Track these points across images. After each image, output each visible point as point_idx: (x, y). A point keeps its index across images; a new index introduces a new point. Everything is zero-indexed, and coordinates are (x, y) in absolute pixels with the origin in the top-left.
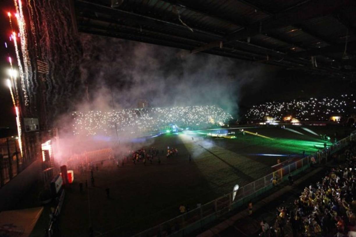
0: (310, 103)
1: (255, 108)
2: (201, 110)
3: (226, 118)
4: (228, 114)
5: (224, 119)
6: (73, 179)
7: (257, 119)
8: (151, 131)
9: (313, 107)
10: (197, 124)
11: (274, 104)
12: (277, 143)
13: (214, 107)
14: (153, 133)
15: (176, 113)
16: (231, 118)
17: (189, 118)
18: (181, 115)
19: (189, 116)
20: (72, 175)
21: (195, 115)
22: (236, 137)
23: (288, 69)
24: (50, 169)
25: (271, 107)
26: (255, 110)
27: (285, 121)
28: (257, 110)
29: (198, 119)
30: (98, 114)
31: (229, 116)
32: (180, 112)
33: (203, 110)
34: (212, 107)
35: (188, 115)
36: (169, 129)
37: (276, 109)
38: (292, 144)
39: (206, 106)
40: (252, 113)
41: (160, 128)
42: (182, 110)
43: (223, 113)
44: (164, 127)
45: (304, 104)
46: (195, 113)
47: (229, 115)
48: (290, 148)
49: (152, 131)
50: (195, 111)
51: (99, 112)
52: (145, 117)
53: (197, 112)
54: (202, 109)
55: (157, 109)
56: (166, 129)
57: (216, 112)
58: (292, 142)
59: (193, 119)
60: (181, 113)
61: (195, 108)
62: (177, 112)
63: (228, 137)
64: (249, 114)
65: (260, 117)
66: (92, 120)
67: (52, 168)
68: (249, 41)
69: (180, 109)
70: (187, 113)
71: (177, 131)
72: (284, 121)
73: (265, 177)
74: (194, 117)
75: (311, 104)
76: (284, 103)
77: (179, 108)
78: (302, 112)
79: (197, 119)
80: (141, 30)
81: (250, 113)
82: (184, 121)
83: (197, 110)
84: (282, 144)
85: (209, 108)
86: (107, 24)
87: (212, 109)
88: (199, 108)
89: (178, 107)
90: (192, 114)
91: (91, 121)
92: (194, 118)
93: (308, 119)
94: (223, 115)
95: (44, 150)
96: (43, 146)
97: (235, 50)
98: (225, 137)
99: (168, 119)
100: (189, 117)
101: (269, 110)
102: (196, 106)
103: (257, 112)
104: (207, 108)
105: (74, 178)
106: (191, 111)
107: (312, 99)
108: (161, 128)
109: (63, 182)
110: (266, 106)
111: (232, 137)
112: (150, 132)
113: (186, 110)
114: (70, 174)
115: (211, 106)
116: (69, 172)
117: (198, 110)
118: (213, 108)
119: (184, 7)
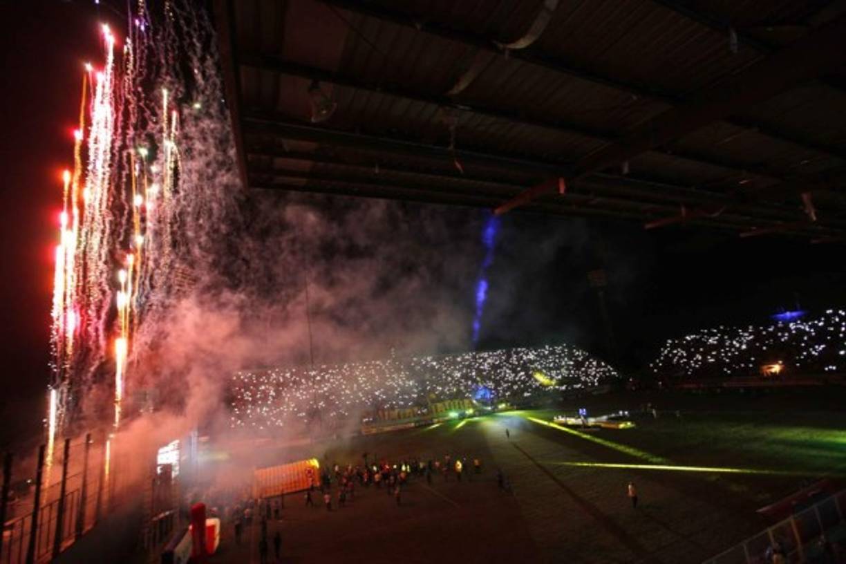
0: (828, 323)
1: (674, 346)
2: (531, 357)
3: (598, 375)
4: (603, 364)
5: (595, 376)
6: (217, 542)
7: (683, 373)
8: (411, 415)
9: (841, 332)
10: (526, 394)
11: (723, 333)
12: (756, 439)
13: (564, 347)
14: (416, 419)
15: (470, 369)
16: (613, 373)
17: (502, 379)
18: (485, 373)
19: (503, 374)
20: (217, 530)
21: (519, 372)
22: (633, 425)
23: (742, 235)
24: (167, 513)
25: (717, 340)
26: (675, 352)
27: (765, 375)
28: (679, 350)
29: (527, 382)
30: (288, 375)
31: (606, 369)
32: (481, 364)
33: (538, 359)
34: (558, 349)
35: (501, 372)
36: (455, 407)
37: (732, 346)
38: (806, 441)
39: (544, 348)
40: (668, 359)
41: (433, 407)
42: (485, 360)
43: (590, 363)
44: (444, 404)
45: (810, 327)
46: (517, 366)
47: (605, 367)
48: (803, 451)
49: (414, 416)
50: (518, 360)
51: (290, 370)
52: (396, 381)
53: (522, 362)
54: (536, 356)
55: (426, 360)
56: (448, 408)
57: (571, 360)
58: (804, 433)
59: (514, 383)
60: (482, 367)
61: (517, 353)
62: (473, 366)
63: (613, 426)
64: (661, 361)
65: (691, 367)
66: (274, 391)
67: (172, 512)
68: (626, 170)
69: (480, 358)
70: (499, 367)
71: (477, 413)
72: (763, 374)
73: (744, 545)
74: (516, 376)
75: (831, 326)
76: (751, 327)
77: (477, 357)
78: (811, 349)
79: (524, 382)
80: (377, 171)
81: (662, 358)
82: (493, 387)
83: (522, 357)
84: (775, 442)
85: (552, 353)
86: (306, 164)
87: (560, 354)
88: (527, 354)
89: (474, 353)
90: (510, 369)
91: (272, 393)
92: (517, 379)
93: (834, 368)
94: (588, 367)
95: (160, 465)
96: (162, 453)
97: (599, 199)
98: (603, 425)
99: (451, 384)
100: (505, 376)
101: (713, 347)
102: (519, 349)
103: (679, 354)
104: (547, 352)
105: (221, 540)
106: (508, 363)
107: (829, 312)
108: (436, 407)
109: (194, 551)
110: (703, 337)
111: (622, 426)
112: (409, 417)
113: (496, 361)
114: (212, 528)
115: (556, 347)
116: (210, 522)
117: (525, 358)
118: (563, 352)
119: (467, 108)
